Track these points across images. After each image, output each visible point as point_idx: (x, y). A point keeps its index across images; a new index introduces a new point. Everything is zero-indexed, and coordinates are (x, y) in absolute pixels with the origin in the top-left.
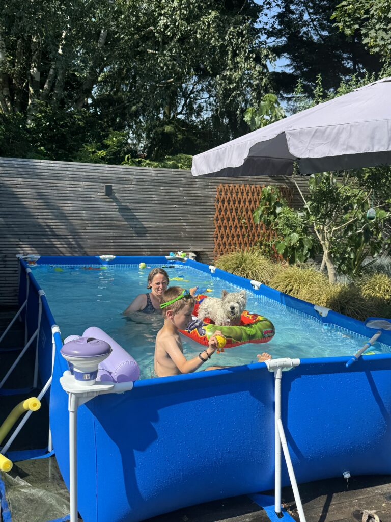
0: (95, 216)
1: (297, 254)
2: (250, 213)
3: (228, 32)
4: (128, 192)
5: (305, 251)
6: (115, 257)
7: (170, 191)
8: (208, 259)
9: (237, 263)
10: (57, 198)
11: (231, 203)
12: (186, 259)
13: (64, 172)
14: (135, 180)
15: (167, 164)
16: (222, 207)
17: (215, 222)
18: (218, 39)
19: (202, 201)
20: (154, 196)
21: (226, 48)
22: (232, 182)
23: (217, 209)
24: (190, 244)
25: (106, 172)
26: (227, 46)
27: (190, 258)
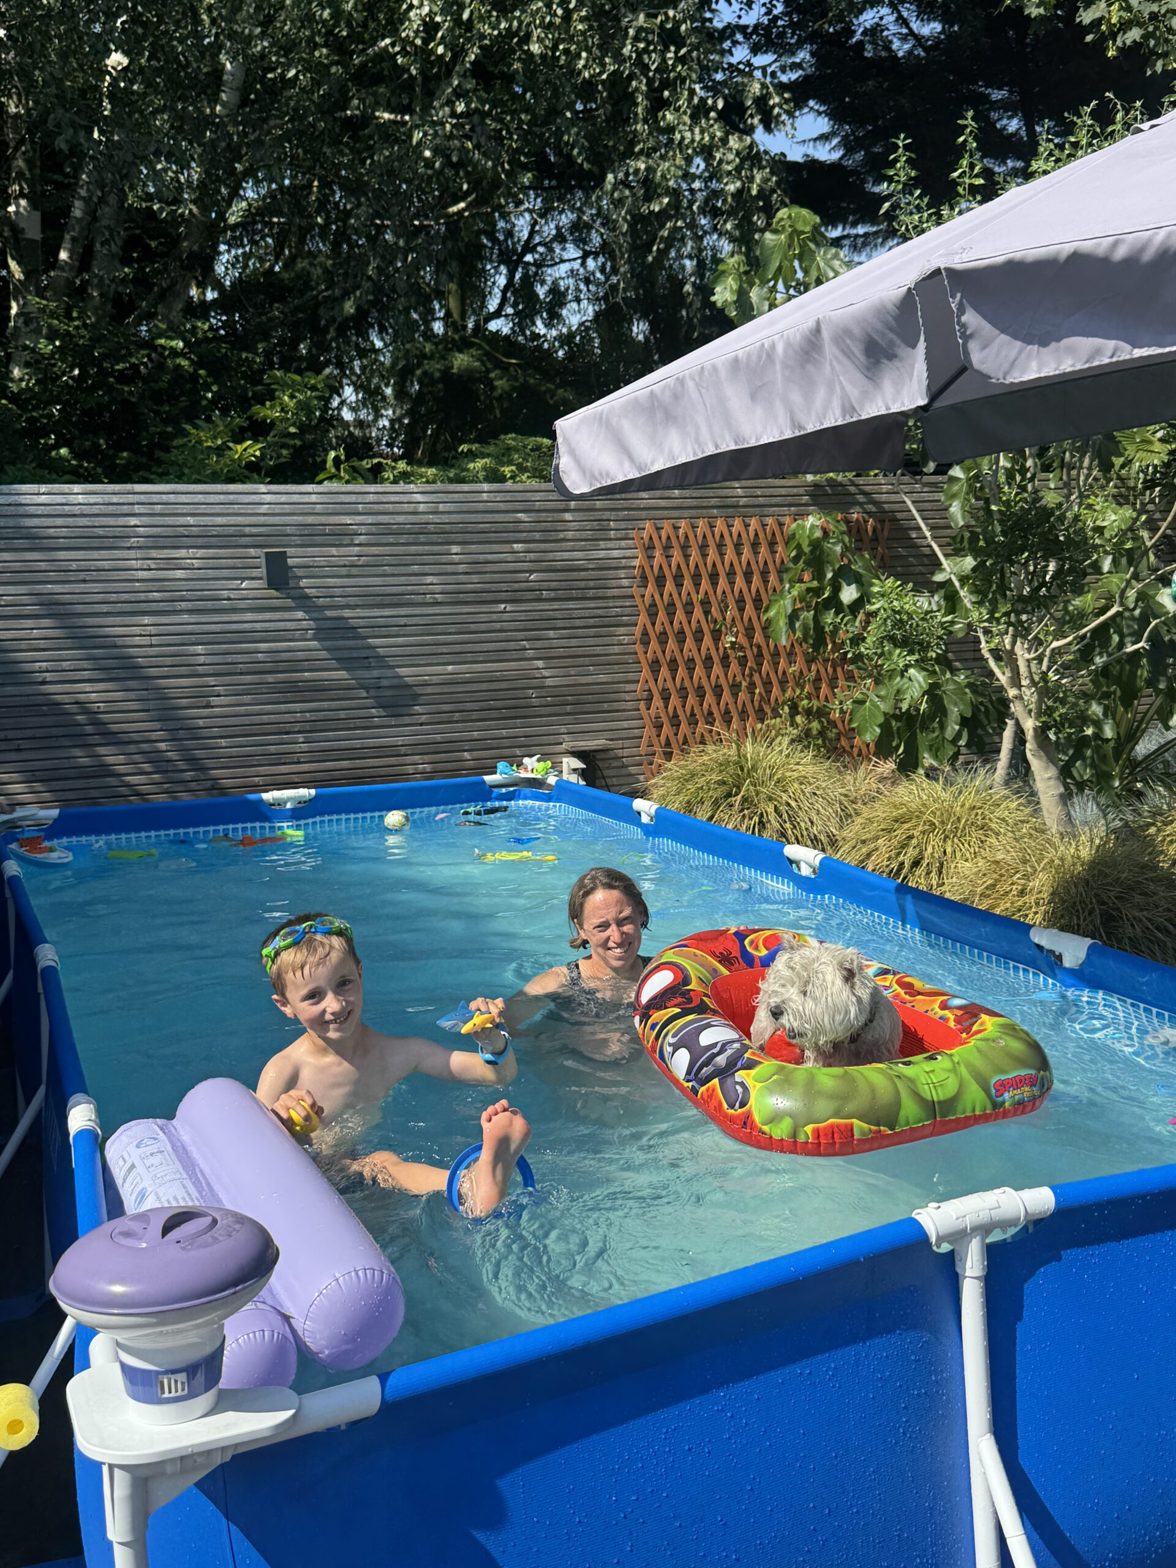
0: (239, 658)
1: (923, 739)
2: (749, 608)
3: (631, 32)
4: (344, 571)
5: (953, 727)
6: (313, 792)
7: (481, 557)
8: (624, 771)
9: (723, 783)
10: (105, 608)
11: (688, 583)
12: (552, 780)
13: (122, 521)
14: (363, 530)
15: (468, 470)
16: (657, 597)
17: (638, 648)
18: (602, 59)
19: (592, 584)
20: (429, 579)
21: (629, 84)
22: (686, 513)
23: (641, 607)
24: (563, 729)
25: (264, 509)
26: (631, 77)
27: (565, 776)
